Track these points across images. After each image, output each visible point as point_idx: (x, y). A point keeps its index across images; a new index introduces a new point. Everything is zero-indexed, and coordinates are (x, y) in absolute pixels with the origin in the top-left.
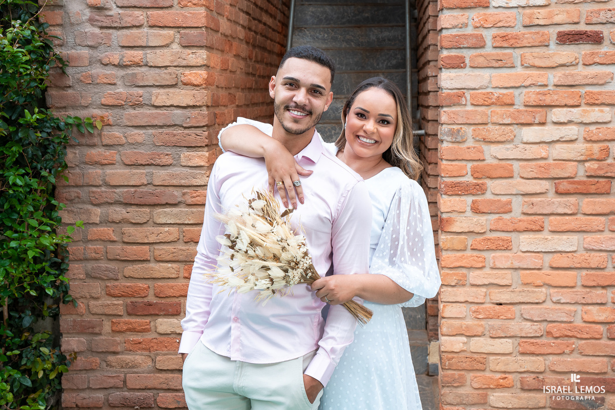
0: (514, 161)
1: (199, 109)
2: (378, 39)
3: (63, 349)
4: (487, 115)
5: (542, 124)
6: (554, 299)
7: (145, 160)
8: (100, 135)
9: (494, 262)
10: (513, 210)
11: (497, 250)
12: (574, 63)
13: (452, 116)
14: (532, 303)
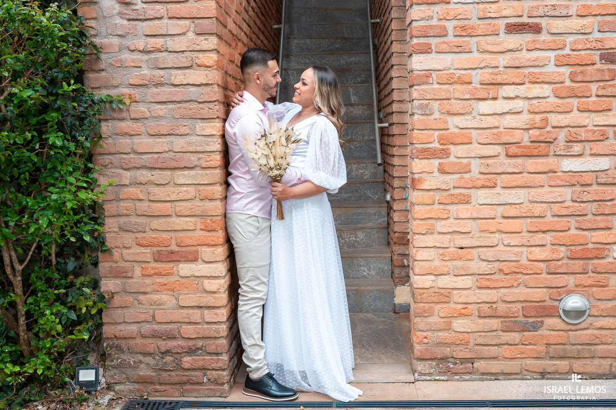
0: (472, 130)
1: (211, 87)
2: (347, 63)
3: (102, 290)
4: (450, 91)
5: (495, 99)
6: (505, 243)
7: (166, 131)
8: (128, 110)
9: (457, 214)
10: (472, 170)
11: (459, 203)
12: (519, 49)
13: (422, 93)
14: (488, 247)
